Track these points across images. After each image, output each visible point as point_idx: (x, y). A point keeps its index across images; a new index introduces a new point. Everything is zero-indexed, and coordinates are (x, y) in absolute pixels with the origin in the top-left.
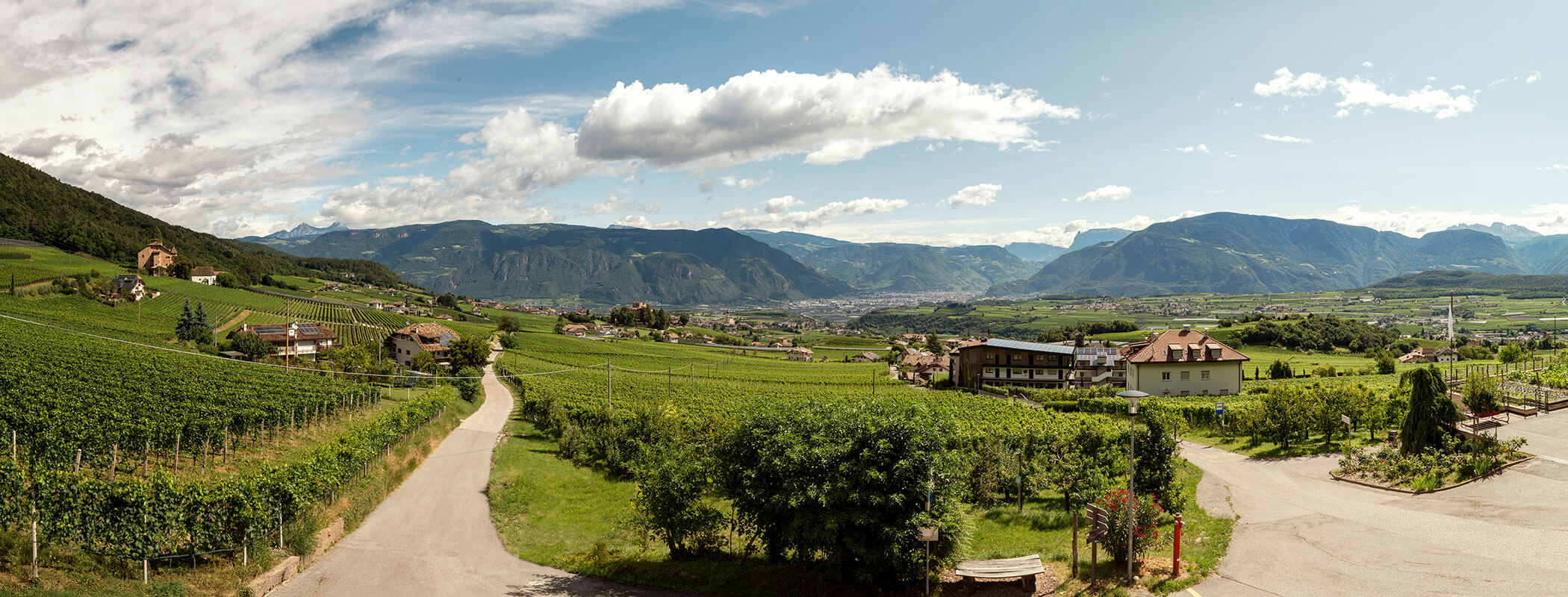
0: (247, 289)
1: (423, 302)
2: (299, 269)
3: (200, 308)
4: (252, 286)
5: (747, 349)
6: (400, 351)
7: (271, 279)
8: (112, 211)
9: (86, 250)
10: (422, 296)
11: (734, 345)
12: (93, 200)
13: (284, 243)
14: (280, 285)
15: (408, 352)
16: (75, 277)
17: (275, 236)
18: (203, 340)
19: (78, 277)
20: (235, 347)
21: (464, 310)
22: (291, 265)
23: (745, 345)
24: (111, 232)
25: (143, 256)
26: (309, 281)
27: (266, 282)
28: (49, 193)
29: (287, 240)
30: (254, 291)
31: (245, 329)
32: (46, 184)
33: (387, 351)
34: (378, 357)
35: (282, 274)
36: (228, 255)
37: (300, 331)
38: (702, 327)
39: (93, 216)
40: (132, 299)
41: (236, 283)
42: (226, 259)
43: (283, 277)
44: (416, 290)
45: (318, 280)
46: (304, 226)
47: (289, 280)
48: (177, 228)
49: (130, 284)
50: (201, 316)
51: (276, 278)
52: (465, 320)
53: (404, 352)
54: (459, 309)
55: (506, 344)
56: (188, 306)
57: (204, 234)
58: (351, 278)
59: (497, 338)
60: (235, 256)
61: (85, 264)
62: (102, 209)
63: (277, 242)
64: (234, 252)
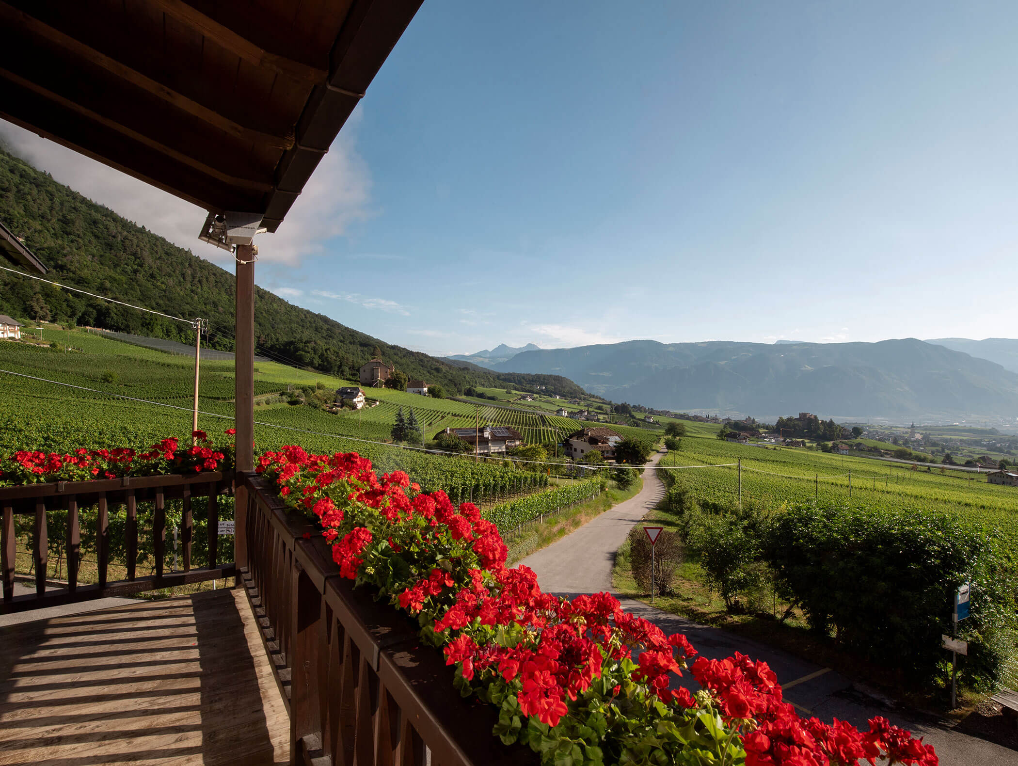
0: (454, 400)
1: (603, 410)
2: (498, 383)
3: (411, 414)
4: (459, 397)
5: (932, 467)
6: (575, 450)
7: (474, 391)
8: (337, 331)
9: (311, 364)
10: (601, 405)
11: (918, 461)
12: (320, 320)
13: (487, 360)
14: (481, 396)
15: (582, 451)
16: (302, 389)
17: (479, 355)
18: (414, 441)
19: (304, 390)
20: (439, 446)
21: (637, 417)
22: (492, 379)
23: (932, 462)
24: (336, 350)
25: (364, 371)
26: (507, 393)
27: (469, 393)
28: (277, 312)
29: (489, 358)
30: (459, 401)
31: (448, 432)
32: (275, 305)
33: (563, 450)
34: (554, 454)
35: (483, 385)
36: (438, 370)
37: (493, 435)
38: (880, 440)
39: (319, 335)
40: (354, 407)
41: (444, 393)
42: (435, 374)
43: (485, 389)
44: (597, 400)
45: (514, 392)
46: (503, 346)
47: (489, 391)
48: (394, 347)
49: (353, 394)
50: (412, 421)
51: (479, 389)
52: (637, 426)
53: (579, 450)
54: (633, 417)
55: (671, 446)
56: (401, 413)
57: (418, 353)
58: (542, 390)
59: (663, 441)
60: (444, 371)
61: (310, 378)
62: (328, 329)
63: (481, 359)
64: (444, 369)
